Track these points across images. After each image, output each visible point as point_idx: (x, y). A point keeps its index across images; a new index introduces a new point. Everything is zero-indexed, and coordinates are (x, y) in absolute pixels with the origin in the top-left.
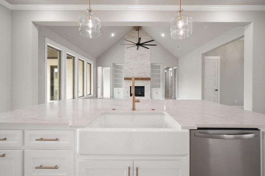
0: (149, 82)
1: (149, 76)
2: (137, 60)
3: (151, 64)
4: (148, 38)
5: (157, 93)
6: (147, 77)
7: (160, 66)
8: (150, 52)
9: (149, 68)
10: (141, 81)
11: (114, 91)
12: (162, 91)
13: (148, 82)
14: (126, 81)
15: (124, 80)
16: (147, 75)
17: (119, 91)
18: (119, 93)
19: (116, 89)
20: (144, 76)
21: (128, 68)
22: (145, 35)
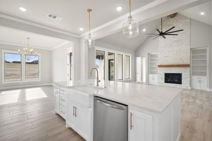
0: (188, 69)
1: (188, 63)
2: (173, 47)
3: (191, 49)
4: (186, 21)
5: (200, 82)
6: (185, 64)
7: (206, 49)
8: (189, 36)
9: (188, 53)
10: (177, 68)
11: (149, 77)
12: (208, 80)
13: (186, 69)
14: (161, 68)
15: (158, 67)
16: (185, 62)
17: (153, 77)
18: (153, 79)
19: (150, 76)
20: (181, 63)
21: (163, 56)
22: (183, 19)
